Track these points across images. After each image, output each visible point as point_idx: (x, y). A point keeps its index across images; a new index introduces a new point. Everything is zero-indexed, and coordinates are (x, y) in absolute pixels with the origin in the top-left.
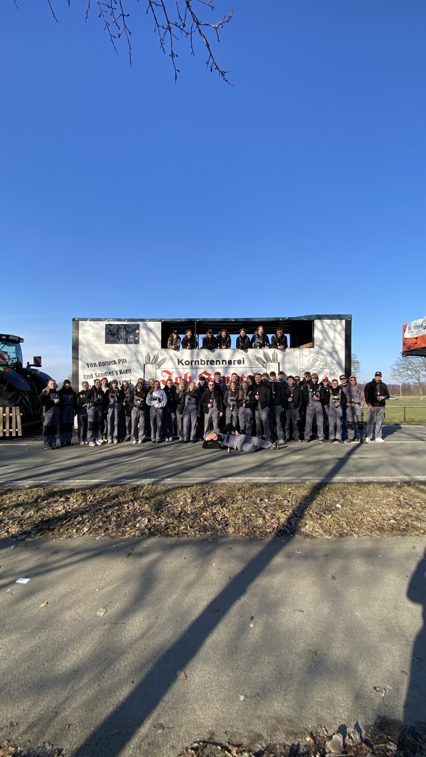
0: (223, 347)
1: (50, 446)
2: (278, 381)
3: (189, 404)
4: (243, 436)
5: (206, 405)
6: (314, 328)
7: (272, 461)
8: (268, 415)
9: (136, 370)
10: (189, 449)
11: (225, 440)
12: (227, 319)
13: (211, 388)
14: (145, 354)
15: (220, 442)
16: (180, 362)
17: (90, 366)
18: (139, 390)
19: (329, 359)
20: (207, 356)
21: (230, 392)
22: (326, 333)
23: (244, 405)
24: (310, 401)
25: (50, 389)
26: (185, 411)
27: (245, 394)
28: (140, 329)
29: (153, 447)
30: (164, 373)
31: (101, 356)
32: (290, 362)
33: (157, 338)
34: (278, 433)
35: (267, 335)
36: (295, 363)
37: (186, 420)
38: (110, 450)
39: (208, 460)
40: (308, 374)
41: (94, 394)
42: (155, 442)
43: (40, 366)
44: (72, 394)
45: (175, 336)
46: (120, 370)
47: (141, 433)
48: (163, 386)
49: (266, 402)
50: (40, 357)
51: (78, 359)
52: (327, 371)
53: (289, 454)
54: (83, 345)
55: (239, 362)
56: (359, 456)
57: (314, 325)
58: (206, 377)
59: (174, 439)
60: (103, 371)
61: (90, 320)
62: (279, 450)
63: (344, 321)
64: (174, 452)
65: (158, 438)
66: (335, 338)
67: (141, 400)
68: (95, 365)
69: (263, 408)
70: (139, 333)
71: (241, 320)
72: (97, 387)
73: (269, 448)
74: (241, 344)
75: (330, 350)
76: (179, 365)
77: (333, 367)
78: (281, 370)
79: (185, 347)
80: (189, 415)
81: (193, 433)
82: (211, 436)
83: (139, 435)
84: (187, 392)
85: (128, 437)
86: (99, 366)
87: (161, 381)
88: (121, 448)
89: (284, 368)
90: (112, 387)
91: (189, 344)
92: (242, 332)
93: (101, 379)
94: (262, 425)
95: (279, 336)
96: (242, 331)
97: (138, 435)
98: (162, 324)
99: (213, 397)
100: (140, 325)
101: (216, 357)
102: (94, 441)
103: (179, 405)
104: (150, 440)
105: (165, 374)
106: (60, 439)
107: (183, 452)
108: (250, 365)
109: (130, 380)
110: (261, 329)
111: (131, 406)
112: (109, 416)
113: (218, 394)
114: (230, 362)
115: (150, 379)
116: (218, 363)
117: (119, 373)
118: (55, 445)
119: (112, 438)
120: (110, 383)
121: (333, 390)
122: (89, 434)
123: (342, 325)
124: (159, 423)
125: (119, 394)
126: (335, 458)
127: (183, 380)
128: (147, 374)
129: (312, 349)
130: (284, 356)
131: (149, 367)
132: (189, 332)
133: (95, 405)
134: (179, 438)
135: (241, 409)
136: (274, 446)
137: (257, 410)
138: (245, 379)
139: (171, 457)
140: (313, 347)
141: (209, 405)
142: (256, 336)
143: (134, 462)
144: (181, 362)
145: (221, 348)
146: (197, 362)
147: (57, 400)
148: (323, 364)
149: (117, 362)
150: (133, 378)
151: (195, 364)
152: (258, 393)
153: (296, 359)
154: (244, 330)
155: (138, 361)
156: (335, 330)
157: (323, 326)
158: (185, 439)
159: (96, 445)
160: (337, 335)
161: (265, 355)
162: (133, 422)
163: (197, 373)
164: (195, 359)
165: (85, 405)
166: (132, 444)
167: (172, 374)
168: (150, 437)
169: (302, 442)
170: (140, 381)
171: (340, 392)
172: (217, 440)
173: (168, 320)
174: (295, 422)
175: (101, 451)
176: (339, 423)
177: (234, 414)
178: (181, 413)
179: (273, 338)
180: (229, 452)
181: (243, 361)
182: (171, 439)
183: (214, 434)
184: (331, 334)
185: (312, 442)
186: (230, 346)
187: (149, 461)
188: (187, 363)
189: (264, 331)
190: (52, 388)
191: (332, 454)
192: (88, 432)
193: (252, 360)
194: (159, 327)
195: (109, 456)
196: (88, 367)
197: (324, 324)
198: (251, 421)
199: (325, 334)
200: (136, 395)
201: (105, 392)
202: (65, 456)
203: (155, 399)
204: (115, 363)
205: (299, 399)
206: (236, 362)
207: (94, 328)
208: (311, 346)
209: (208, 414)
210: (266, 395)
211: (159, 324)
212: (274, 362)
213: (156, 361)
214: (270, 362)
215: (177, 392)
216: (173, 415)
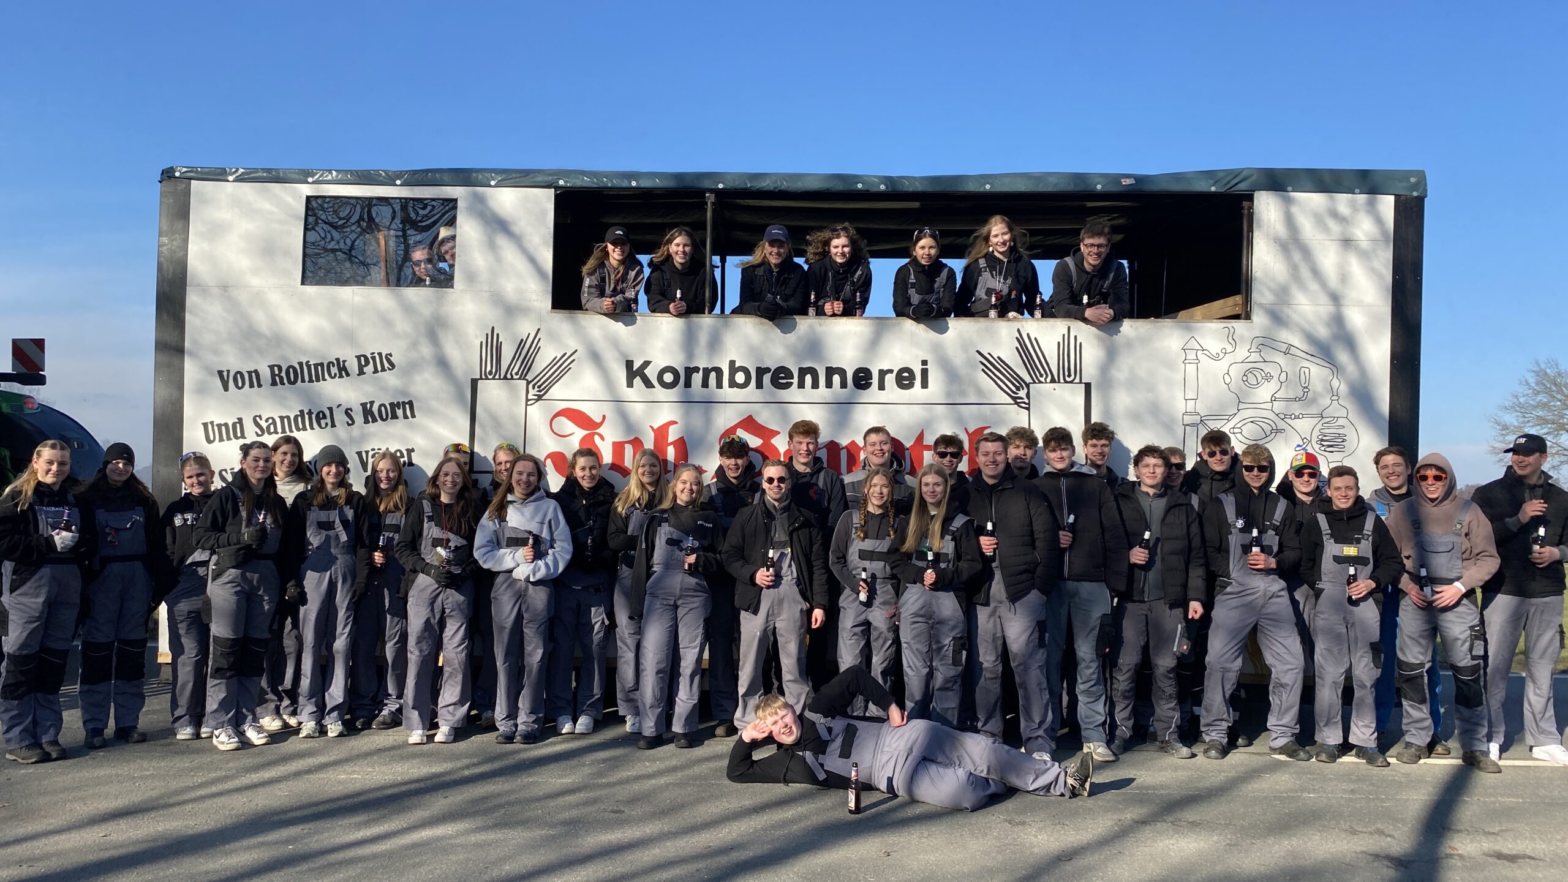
0: (828, 307)
1: (28, 747)
2: (1085, 470)
3: (669, 565)
4: (919, 726)
5: (746, 572)
6: (1251, 230)
7: (1069, 867)
8: (1040, 627)
9: (434, 404)
10: (662, 781)
11: (836, 746)
12: (856, 178)
13: (772, 493)
14: (476, 338)
15: (808, 755)
17: (231, 383)
18: (444, 499)
19: (1316, 372)
20: (752, 350)
21: (857, 519)
22: (1306, 252)
23: (930, 576)
24: (1235, 570)
25: (39, 484)
26: (654, 596)
27: (936, 527)
28: (460, 219)
29: (497, 765)
30: (563, 419)
31: (278, 340)
32: (1132, 383)
33: (533, 261)
34: (1082, 709)
35: (1033, 261)
36: (1162, 389)
37: (654, 637)
38: (298, 774)
39: (749, 853)
40: (1216, 440)
41: (236, 511)
42: (509, 739)
43: (41, 381)
44: (140, 509)
45: (615, 255)
46: (364, 405)
47: (450, 693)
48: (555, 482)
49: (1030, 571)
50: (40, 344)
51: (180, 351)
52: (1304, 425)
53: (1143, 822)
54: (204, 290)
55: (905, 379)
56: (1487, 845)
57: (1251, 217)
58: (754, 442)
59: (599, 725)
60: (288, 409)
61: (239, 180)
62: (1090, 802)
63: (1387, 204)
64: (591, 795)
65: (524, 720)
66: (1344, 278)
67: (451, 545)
68: (254, 379)
69: (1014, 597)
70: (453, 238)
71: (919, 187)
72: (254, 477)
73: (1047, 788)
74: (915, 298)
75: (1323, 332)
76: (630, 384)
77: (1335, 410)
78: (1095, 419)
79: (657, 306)
80: (668, 616)
81: (686, 698)
82: (770, 720)
83: (442, 702)
84: (664, 511)
85: (393, 707)
86: (274, 383)
87: (548, 457)
88: (348, 768)
89: (1107, 411)
90: (322, 481)
91: (679, 295)
92: (924, 247)
93: (270, 440)
94: (1007, 677)
95: (1090, 261)
96: (926, 241)
97: (435, 702)
98: (557, 196)
99: (780, 535)
100: (460, 204)
101: (797, 354)
102: (237, 725)
103: (625, 571)
104: (492, 728)
105: (567, 425)
106: (85, 710)
107: (633, 801)
108: (949, 394)
109: (410, 451)
110: (998, 232)
111: (408, 567)
113: (806, 524)
114: (862, 379)
115: (500, 448)
116: (808, 379)
117: (359, 418)
118: (55, 743)
119: (321, 712)
120: (315, 461)
121: (1334, 516)
122: (215, 694)
123: (1379, 221)
124: (535, 654)
125: (356, 512)
126: (1377, 856)
127: (645, 453)
128: (482, 426)
129: (1238, 325)
130: (1111, 354)
131: (492, 392)
132: (678, 240)
133: (246, 558)
134: (622, 720)
135: (913, 597)
136: (1070, 781)
137: (987, 604)
139: (575, 826)
140: (1248, 316)
141: (763, 576)
142: (982, 263)
143: (390, 854)
144: (641, 373)
145: (820, 312)
146: (713, 375)
147: (64, 533)
148: (1291, 395)
149: (353, 365)
150: (418, 441)
151: (705, 384)
152: (990, 526)
153: (1164, 372)
154: (933, 236)
155: (443, 364)
156: (1347, 243)
157: (1290, 221)
158: (649, 728)
159: (245, 744)
160: (1356, 268)
161: (1025, 349)
162: (413, 642)
163: (708, 421)
164: (702, 364)
165: (199, 556)
166: (406, 744)
167: (600, 425)
168: (489, 713)
169: (1194, 756)
170: (453, 455)
171: (1369, 525)
172: (798, 744)
173: (586, 182)
174: (1165, 662)
175: (255, 777)
176: (1366, 671)
177: (878, 617)
178: (636, 605)
179: (1061, 277)
180: (852, 805)
181: (925, 373)
182: (583, 722)
183: (781, 713)
184: (1328, 258)
185: (1240, 757)
186: (865, 301)
187: (464, 847)
188: (668, 378)
189: (1013, 239)
190: (49, 479)
191: (1354, 832)
192: (210, 682)
193: (963, 371)
194: (544, 213)
195: (284, 812)
196: (226, 389)
197: (1294, 210)
198: (957, 653)
199: (1297, 256)
200: (430, 519)
201: (289, 501)
202: (83, 799)
203: (516, 542)
204: (343, 371)
205: (1188, 562)
206: (890, 379)
207: (251, 212)
208: (1238, 310)
209: (755, 612)
210: (1032, 533)
211: (546, 199)
212: (1066, 382)
213: (527, 366)
214: (1045, 379)
215: (620, 508)
216: (597, 617)
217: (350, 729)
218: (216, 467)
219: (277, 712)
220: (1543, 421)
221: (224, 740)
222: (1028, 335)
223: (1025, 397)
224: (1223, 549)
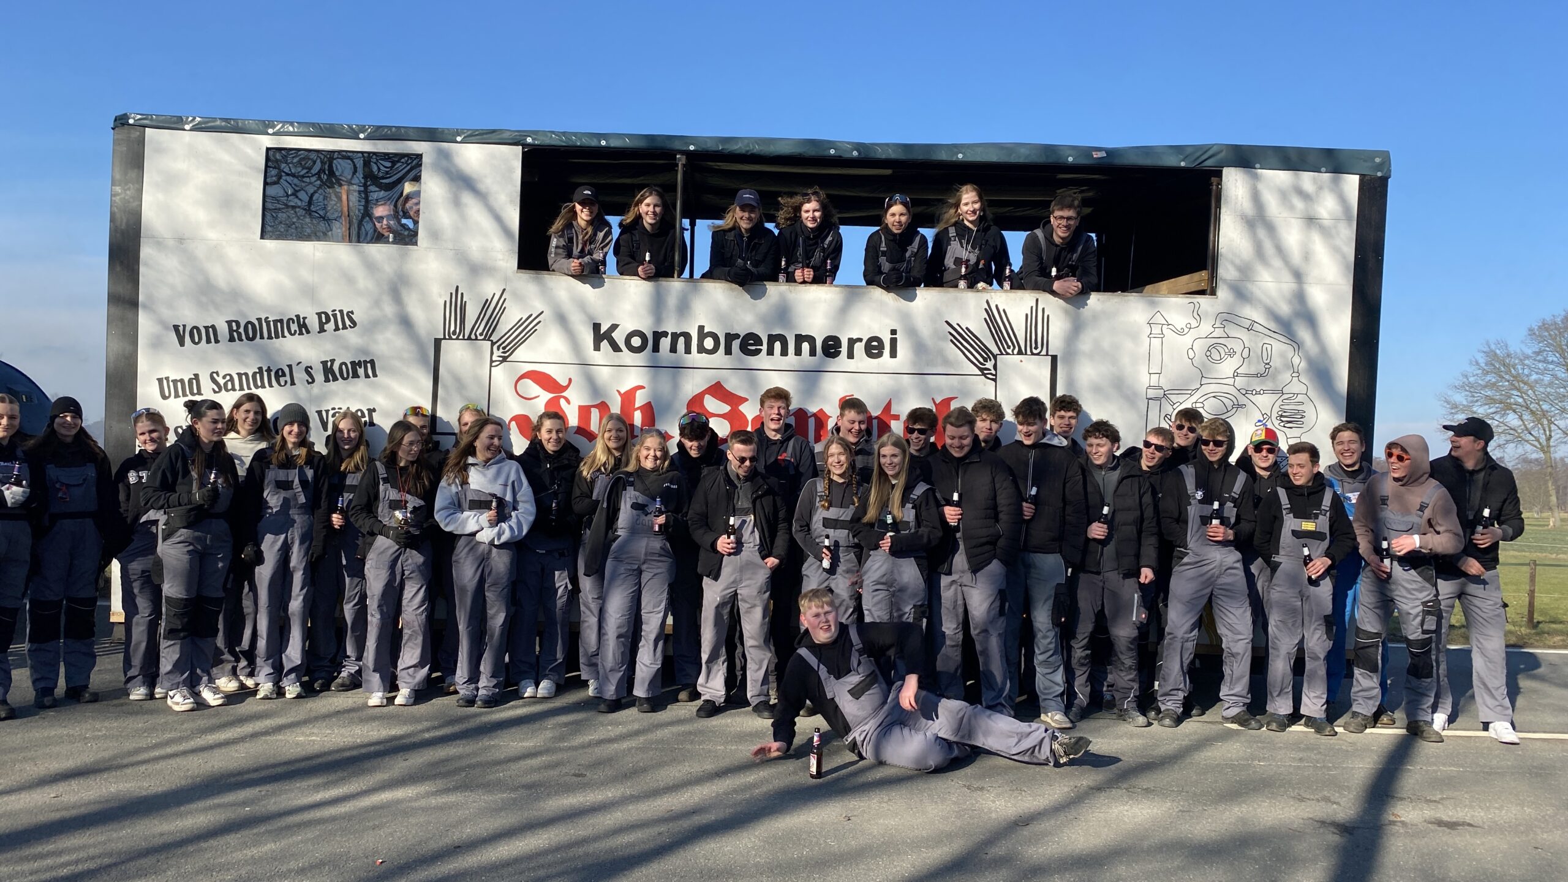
0: (798, 274)
2: (1051, 442)
3: (635, 530)
5: (708, 539)
6: (1218, 206)
7: (1026, 832)
8: (1002, 596)
9: (397, 364)
10: (625, 745)
12: (831, 144)
14: (439, 296)
16: (602, 336)
17: (187, 338)
19: (1278, 347)
20: (721, 317)
21: (822, 486)
22: (1271, 228)
24: (1192, 542)
26: (617, 559)
27: (897, 495)
28: (425, 175)
29: (457, 728)
30: (528, 381)
31: (236, 294)
32: (1099, 354)
33: (498, 219)
34: (1040, 680)
35: (1003, 232)
36: (1126, 360)
37: (617, 603)
38: (254, 735)
39: (710, 817)
42: (470, 702)
44: (91, 466)
45: (583, 215)
46: (324, 363)
47: (410, 655)
48: (519, 445)
49: (993, 542)
51: (134, 304)
52: (1265, 401)
53: (1099, 789)
54: (159, 244)
55: (874, 348)
56: (1429, 813)
57: (1219, 193)
59: (561, 689)
60: (246, 365)
61: (196, 129)
63: (1351, 183)
64: (554, 758)
65: (485, 682)
66: (1307, 256)
67: (410, 507)
68: (211, 334)
69: (976, 567)
70: (418, 194)
71: (892, 155)
74: (886, 266)
75: (1285, 309)
76: (597, 348)
77: (1296, 387)
79: (626, 269)
80: (632, 581)
81: (647, 661)
83: (401, 665)
84: (629, 474)
85: (353, 669)
86: (232, 339)
87: (515, 418)
88: (306, 730)
89: (1070, 383)
90: (283, 439)
91: (647, 258)
92: (896, 214)
94: (968, 643)
95: (1060, 233)
96: (897, 209)
98: (525, 155)
99: (743, 503)
100: (425, 159)
101: (764, 320)
102: (192, 686)
103: (587, 535)
104: (453, 691)
105: (532, 388)
106: (34, 669)
107: (596, 764)
108: (914, 364)
109: (371, 411)
110: (969, 201)
111: (366, 530)
112: (264, 573)
113: (769, 491)
114: (831, 347)
115: (466, 408)
116: (778, 346)
117: (319, 377)
119: (278, 673)
121: (1294, 491)
122: (169, 655)
123: (1342, 200)
124: (497, 618)
125: (315, 473)
126: (1323, 823)
127: (612, 417)
128: (445, 386)
129: (1203, 301)
130: (1077, 329)
131: (456, 353)
132: (648, 201)
133: (197, 517)
134: (585, 684)
137: (949, 573)
138: (897, 427)
139: (535, 789)
140: (1213, 293)
141: (725, 542)
142: (952, 232)
143: (349, 817)
144: (608, 336)
145: (791, 279)
146: (681, 340)
148: (1253, 371)
149: (313, 322)
150: (380, 401)
151: (673, 349)
152: (956, 497)
153: (1128, 345)
154: (904, 204)
155: (406, 323)
156: (1311, 221)
157: (1257, 196)
158: (610, 691)
159: (200, 705)
160: (1319, 247)
161: (993, 319)
162: (372, 604)
163: (676, 386)
164: (670, 327)
165: (152, 515)
166: (365, 706)
167: (566, 388)
168: (450, 677)
169: (1149, 724)
171: (1327, 501)
173: (554, 141)
174: (1124, 632)
175: (209, 740)
176: (1318, 642)
177: (841, 584)
178: (597, 570)
179: (1030, 248)
180: (814, 769)
181: (894, 342)
182: (545, 687)
184: (1293, 235)
185: (1193, 726)
186: (835, 268)
187: (425, 810)
188: (636, 342)
189: (982, 209)
191: (1302, 800)
192: (164, 644)
193: (929, 342)
194: (511, 170)
195: (240, 773)
196: (182, 344)
197: (1261, 186)
199: (1262, 233)
200: (389, 480)
202: (33, 759)
203: (479, 505)
204: (303, 327)
205: (1140, 532)
206: (859, 348)
207: (209, 163)
208: (1203, 286)
209: (716, 578)
210: (996, 503)
211: (512, 158)
212: (1033, 354)
213: (492, 325)
214: (1013, 351)
215: (586, 472)
216: (561, 581)
217: (308, 691)
218: (171, 423)
219: (234, 673)
220: (1490, 401)
221: (179, 701)
222: (997, 306)
223: (992, 368)
224: (1181, 519)
